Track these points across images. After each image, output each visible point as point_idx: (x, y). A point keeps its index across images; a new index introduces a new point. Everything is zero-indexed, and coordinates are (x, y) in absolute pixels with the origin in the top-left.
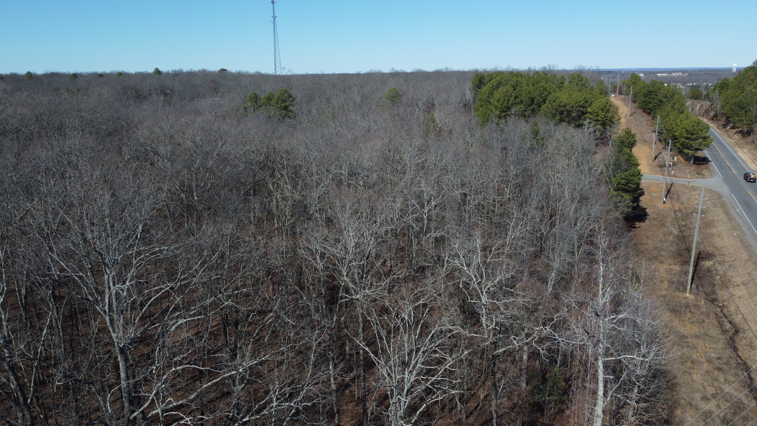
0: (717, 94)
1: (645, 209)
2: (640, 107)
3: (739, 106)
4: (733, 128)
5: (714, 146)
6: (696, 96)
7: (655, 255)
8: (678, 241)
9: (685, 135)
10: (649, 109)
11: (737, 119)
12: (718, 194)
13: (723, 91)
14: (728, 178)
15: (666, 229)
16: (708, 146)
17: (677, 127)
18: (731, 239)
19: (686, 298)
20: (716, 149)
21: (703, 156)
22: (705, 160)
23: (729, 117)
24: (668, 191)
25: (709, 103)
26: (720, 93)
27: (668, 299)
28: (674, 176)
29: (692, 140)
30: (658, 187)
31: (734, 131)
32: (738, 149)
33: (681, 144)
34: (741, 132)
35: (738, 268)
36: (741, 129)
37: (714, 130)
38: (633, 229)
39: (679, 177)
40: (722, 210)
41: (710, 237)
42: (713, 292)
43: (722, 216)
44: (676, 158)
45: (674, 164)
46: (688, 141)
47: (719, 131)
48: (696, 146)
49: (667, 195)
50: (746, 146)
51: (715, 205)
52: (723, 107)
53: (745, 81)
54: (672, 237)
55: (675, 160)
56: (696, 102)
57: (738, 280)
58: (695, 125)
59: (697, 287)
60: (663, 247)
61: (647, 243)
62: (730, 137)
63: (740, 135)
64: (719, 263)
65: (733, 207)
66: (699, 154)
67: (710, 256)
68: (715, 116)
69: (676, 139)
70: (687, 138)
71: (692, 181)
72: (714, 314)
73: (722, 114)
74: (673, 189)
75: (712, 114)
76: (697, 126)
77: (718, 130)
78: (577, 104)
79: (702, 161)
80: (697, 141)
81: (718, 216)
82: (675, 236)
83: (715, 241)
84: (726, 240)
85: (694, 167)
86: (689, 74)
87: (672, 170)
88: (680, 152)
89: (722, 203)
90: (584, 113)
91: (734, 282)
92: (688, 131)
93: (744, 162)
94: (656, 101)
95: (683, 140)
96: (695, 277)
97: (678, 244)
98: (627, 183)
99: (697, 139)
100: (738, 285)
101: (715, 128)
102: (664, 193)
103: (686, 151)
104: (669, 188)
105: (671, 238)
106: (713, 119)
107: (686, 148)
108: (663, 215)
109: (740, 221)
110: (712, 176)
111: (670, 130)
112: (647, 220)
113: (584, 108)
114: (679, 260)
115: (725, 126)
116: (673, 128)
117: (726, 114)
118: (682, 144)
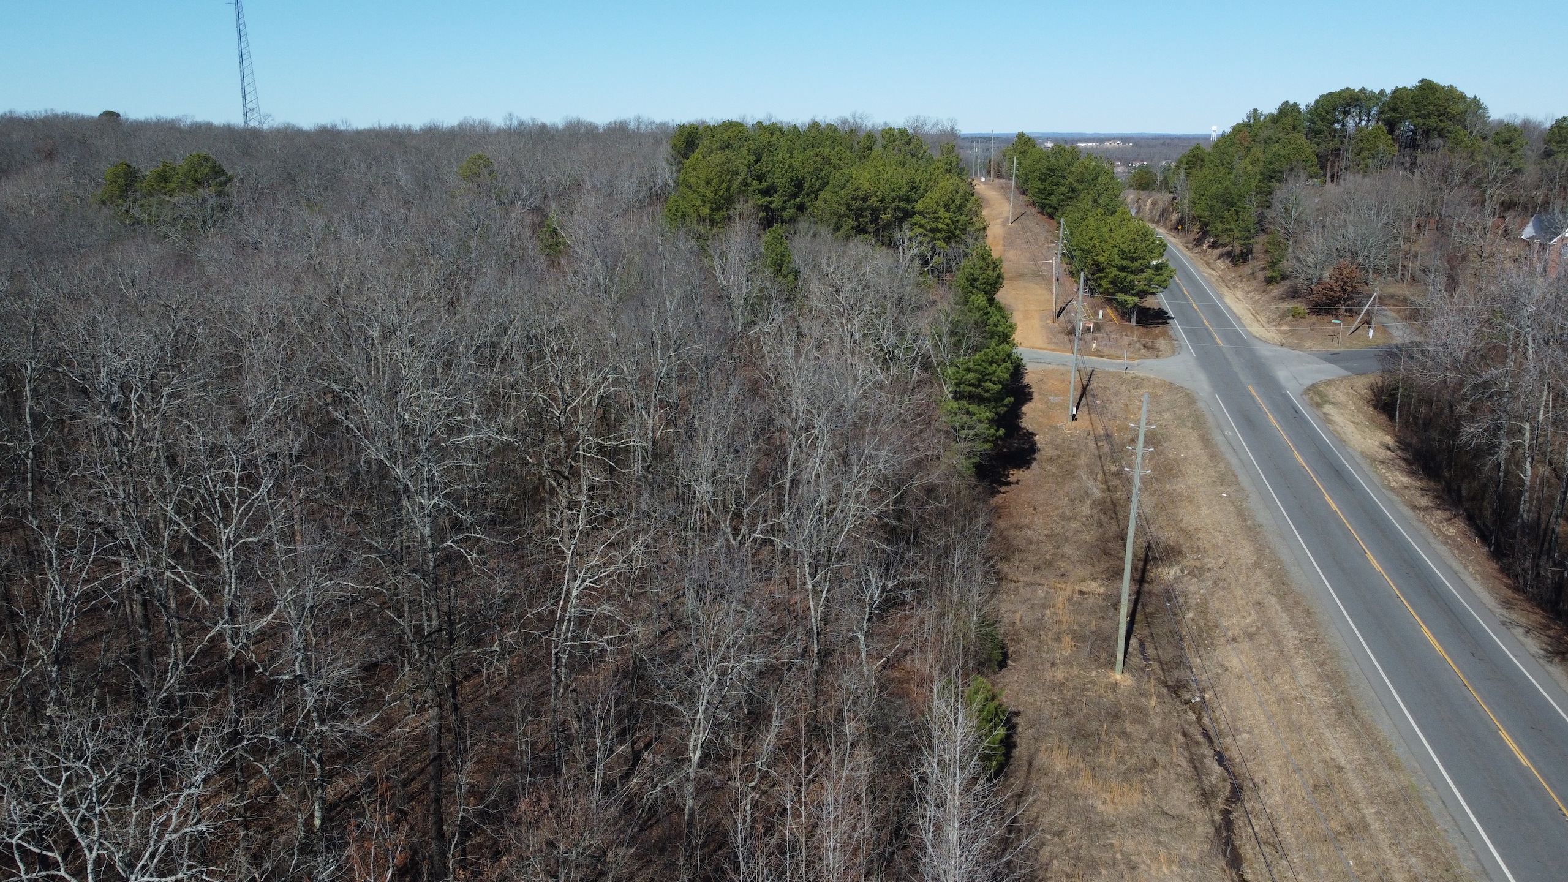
0: (1182, 177)
1: (1033, 434)
2: (1033, 204)
3: (1224, 201)
4: (1213, 246)
5: (1178, 285)
6: (1144, 182)
7: (1048, 557)
8: (1102, 516)
9: (1118, 261)
10: (1050, 206)
11: (1220, 227)
12: (1187, 395)
13: (1193, 171)
14: (1208, 359)
15: (1075, 484)
16: (1164, 285)
17: (1103, 244)
18: (1217, 508)
19: (1114, 686)
20: (1182, 291)
21: (1156, 307)
22: (1158, 317)
23: (1207, 225)
24: (1084, 391)
25: (1168, 196)
26: (1188, 175)
27: (1069, 694)
28: (1098, 353)
29: (1134, 273)
30: (1063, 381)
31: (1217, 252)
32: (1225, 290)
33: (1111, 283)
34: (1229, 254)
35: (1233, 586)
36: (1229, 248)
37: (1179, 250)
38: (1003, 489)
39: (1109, 357)
40: (1195, 434)
41: (1172, 502)
42: (1179, 662)
43: (1196, 448)
44: (1101, 312)
45: (1098, 327)
46: (1124, 274)
47: (1188, 253)
48: (1140, 285)
49: (1081, 399)
50: (1240, 285)
51: (1181, 421)
52: (1194, 203)
53: (1232, 149)
54: (1088, 503)
55: (1100, 317)
56: (1144, 194)
57: (1233, 623)
58: (1138, 238)
59: (1142, 644)
60: (1069, 534)
61: (1032, 522)
62: (1208, 264)
63: (1227, 261)
64: (1192, 574)
65: (1219, 426)
66: (1150, 302)
67: (1172, 553)
68: (1181, 222)
69: (1101, 271)
70: (1122, 269)
71: (1132, 365)
72: (1180, 736)
73: (1194, 217)
74: (1094, 384)
75: (1175, 217)
76: (1142, 241)
77: (1185, 251)
78: (892, 194)
79: (1154, 318)
80: (1143, 275)
81: (1187, 447)
82: (1095, 503)
83: (1181, 512)
84: (1205, 510)
85: (1139, 331)
86: (1135, 145)
87: (1094, 339)
88: (1111, 300)
89: (1197, 416)
90: (908, 214)
91: (1227, 629)
92: (1123, 252)
93: (1238, 319)
94: (1062, 189)
95: (1114, 272)
96: (1138, 617)
97: (1100, 525)
98: (979, 380)
99: (1142, 271)
100: (1234, 639)
101: (1181, 247)
102: (1073, 395)
103: (1121, 297)
104: (1085, 383)
105: (1086, 509)
106: (1177, 228)
107: (1122, 290)
108: (1069, 448)
109: (1234, 461)
110: (1174, 352)
111: (1089, 252)
112: (1034, 464)
113: (908, 201)
114: (1104, 566)
115: (1198, 242)
116: (1094, 246)
117: (1199, 217)
118: (1113, 282)
